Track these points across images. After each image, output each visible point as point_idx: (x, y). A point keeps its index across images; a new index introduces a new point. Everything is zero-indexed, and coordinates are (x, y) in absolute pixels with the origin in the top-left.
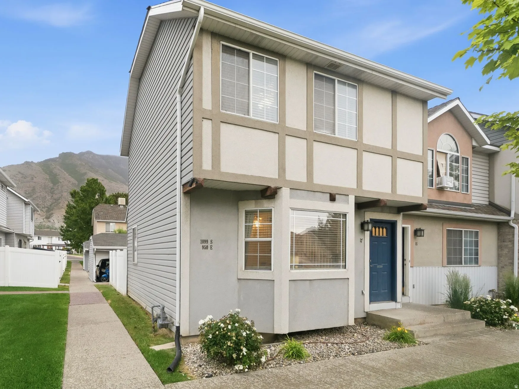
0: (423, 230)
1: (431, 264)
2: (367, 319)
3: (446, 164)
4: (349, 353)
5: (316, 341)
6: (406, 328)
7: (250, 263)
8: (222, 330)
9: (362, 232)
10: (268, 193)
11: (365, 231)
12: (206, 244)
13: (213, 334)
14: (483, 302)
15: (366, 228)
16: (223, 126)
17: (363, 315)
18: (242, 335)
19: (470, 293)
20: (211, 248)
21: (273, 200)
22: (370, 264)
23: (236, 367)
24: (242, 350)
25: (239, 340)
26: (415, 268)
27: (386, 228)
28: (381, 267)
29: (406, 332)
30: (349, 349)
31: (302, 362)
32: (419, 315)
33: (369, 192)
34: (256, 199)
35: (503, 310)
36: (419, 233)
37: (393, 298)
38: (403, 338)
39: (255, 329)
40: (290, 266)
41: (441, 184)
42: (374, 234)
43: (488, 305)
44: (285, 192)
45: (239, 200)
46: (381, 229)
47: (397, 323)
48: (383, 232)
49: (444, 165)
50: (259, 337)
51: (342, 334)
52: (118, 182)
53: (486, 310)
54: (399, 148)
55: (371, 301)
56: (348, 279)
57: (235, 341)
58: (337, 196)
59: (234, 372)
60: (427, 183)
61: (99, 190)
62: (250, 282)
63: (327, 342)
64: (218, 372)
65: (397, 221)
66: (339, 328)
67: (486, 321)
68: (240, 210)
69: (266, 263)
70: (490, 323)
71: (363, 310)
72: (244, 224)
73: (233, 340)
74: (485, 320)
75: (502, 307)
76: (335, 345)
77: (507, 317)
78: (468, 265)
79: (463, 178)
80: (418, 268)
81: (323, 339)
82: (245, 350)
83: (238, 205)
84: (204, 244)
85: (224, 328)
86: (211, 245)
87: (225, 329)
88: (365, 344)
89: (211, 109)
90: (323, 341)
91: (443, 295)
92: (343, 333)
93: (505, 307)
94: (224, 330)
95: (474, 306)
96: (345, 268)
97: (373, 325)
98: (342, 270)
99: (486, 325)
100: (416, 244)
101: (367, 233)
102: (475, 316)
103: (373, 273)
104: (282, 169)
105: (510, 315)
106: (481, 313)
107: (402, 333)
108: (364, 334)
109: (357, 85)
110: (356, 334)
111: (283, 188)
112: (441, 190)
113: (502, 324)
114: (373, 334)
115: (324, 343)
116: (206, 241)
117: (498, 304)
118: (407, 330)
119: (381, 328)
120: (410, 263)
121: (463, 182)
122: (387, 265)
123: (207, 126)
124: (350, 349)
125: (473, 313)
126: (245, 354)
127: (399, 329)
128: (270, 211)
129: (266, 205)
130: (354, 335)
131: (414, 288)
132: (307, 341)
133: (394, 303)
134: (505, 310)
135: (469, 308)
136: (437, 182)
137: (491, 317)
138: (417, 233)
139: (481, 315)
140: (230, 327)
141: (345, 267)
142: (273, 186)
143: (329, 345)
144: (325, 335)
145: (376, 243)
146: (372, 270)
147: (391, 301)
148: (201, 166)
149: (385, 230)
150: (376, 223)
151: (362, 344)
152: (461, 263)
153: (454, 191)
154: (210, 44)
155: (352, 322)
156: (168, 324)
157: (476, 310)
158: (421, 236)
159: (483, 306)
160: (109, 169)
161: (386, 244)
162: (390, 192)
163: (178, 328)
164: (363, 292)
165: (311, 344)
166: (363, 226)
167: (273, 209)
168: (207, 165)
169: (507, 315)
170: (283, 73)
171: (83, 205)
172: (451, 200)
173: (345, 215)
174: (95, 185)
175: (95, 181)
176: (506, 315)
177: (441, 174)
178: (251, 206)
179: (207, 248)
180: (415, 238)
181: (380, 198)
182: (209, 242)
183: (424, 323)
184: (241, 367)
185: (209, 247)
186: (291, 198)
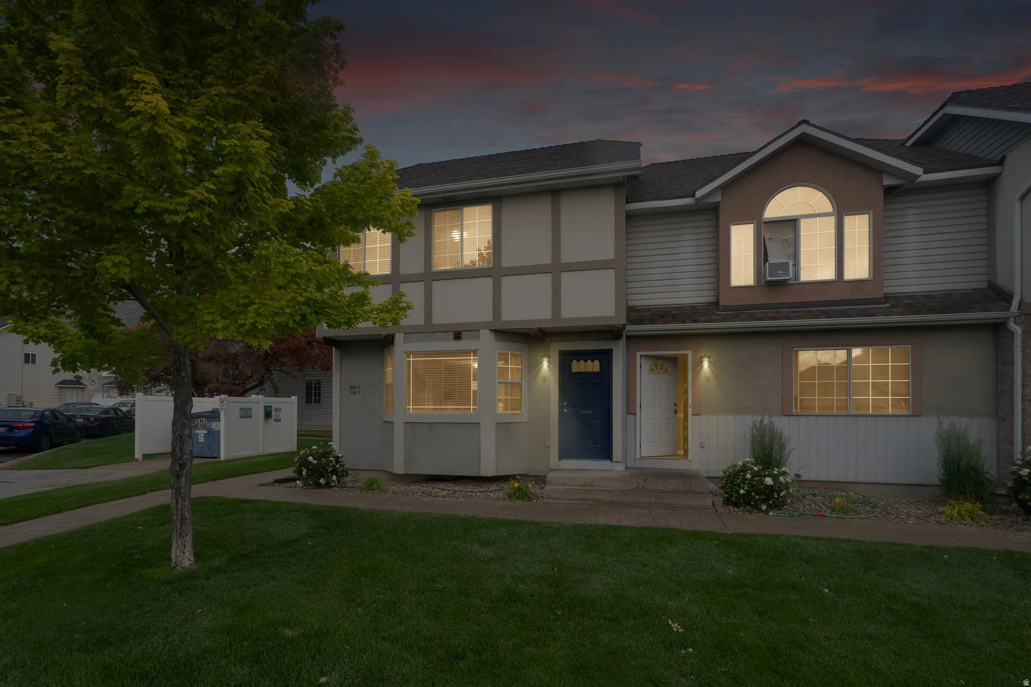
3: (795, 238)
12: (354, 390)
20: (359, 393)
22: (561, 408)
26: (704, 416)
27: (599, 361)
28: (588, 412)
33: (511, 322)
37: (610, 456)
40: (405, 409)
44: (399, 338)
45: (384, 348)
46: (589, 362)
48: (592, 367)
49: (792, 241)
55: (567, 456)
56: (480, 423)
65: (612, 350)
71: (547, 466)
74: (726, 496)
80: (712, 417)
83: (382, 353)
84: (352, 390)
86: (359, 390)
98: (471, 413)
100: (708, 379)
109: (492, 203)
111: (396, 334)
112: (775, 285)
116: (354, 387)
120: (690, 409)
122: (601, 410)
141: (476, 410)
145: (580, 381)
149: (596, 362)
150: (579, 355)
152: (844, 409)
155: (485, 472)
161: (598, 382)
162: (549, 317)
164: (546, 444)
173: (475, 353)
177: (771, 259)
179: (355, 393)
182: (357, 388)
185: (357, 392)
186: (404, 343)
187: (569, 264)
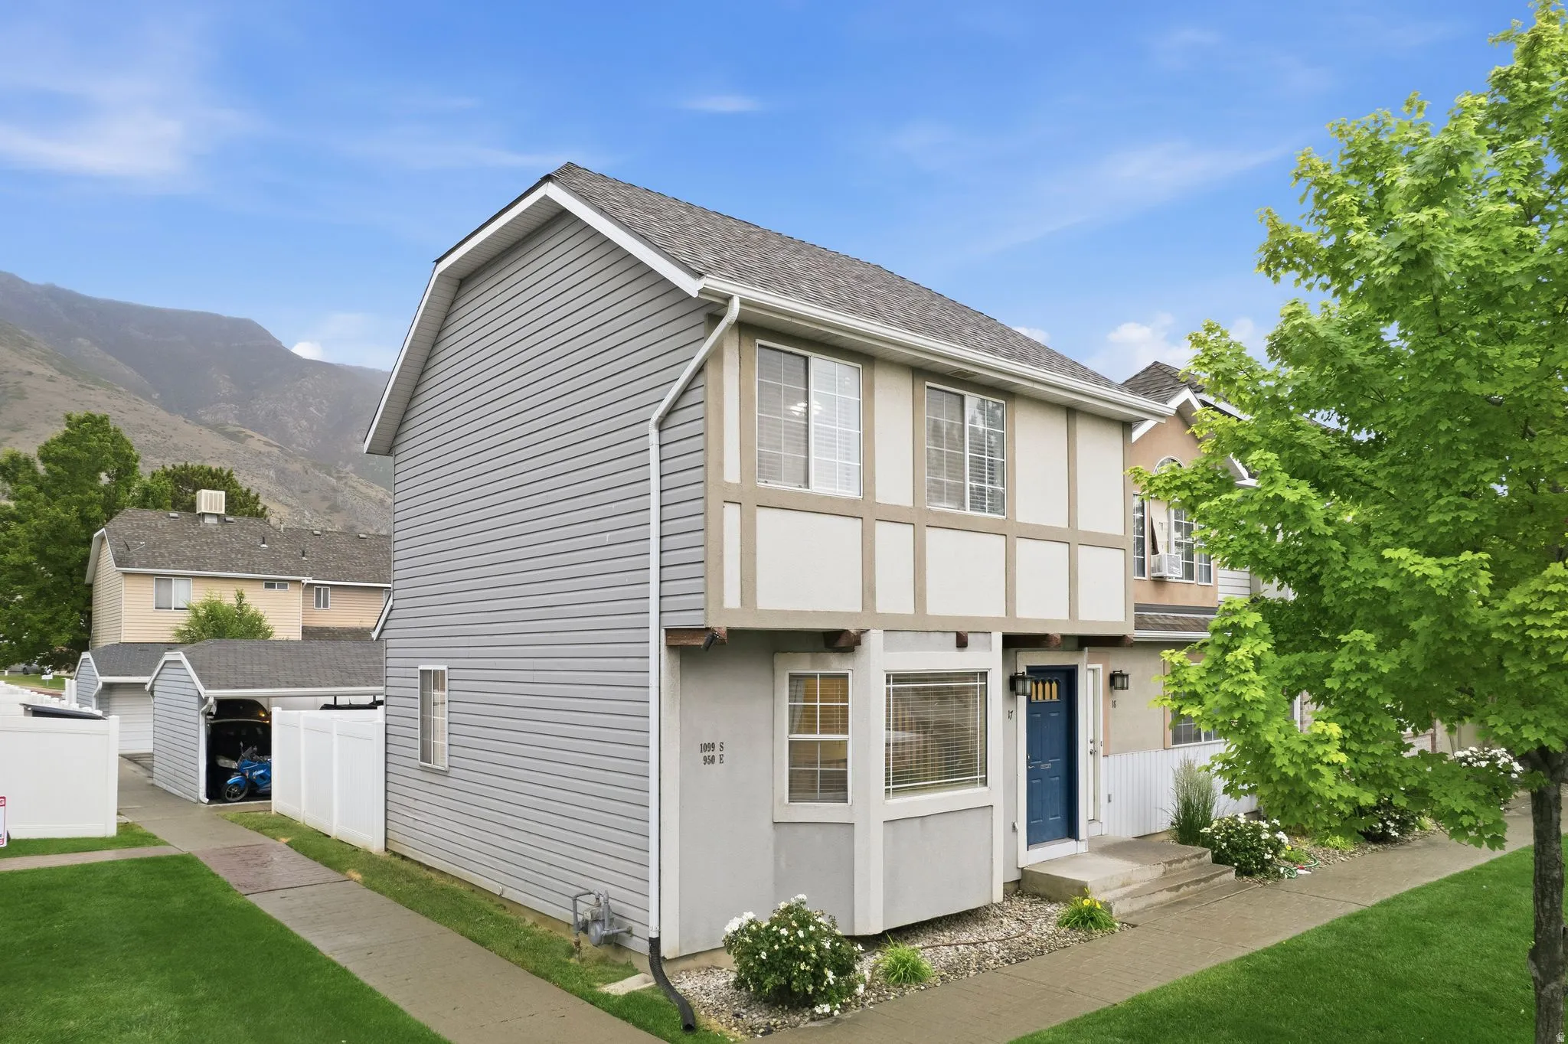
0: (1127, 676)
1: (1141, 746)
2: (1022, 884)
3: (1169, 524)
4: (1001, 961)
5: (935, 943)
6: (1097, 897)
7: (801, 787)
8: (784, 942)
9: (1012, 697)
10: (842, 643)
11: (1017, 694)
12: (711, 753)
13: (768, 951)
14: (1232, 828)
15: (1020, 687)
16: (762, 515)
17: (1015, 876)
18: (824, 949)
19: (1215, 809)
20: (721, 759)
21: (849, 654)
22: (1028, 763)
23: (818, 1010)
24: (826, 977)
25: (822, 957)
26: (1111, 757)
27: (1057, 682)
28: (1048, 766)
29: (1099, 906)
30: (998, 952)
31: (923, 988)
32: (1119, 867)
33: (1027, 621)
34: (815, 651)
35: (1264, 843)
36: (1118, 681)
37: (1072, 832)
38: (1092, 919)
39: (839, 932)
40: (884, 791)
41: (1159, 571)
42: (1034, 698)
43: (1240, 833)
44: (875, 640)
45: (778, 651)
46: (1047, 685)
47: (1082, 890)
48: (1051, 692)
49: (1165, 526)
50: (855, 949)
51: (980, 923)
52: (121, 389)
53: (1237, 844)
54: (1083, 525)
55: (1031, 842)
56: (992, 805)
57: (816, 960)
58: (970, 637)
59: (808, 1019)
60: (1133, 567)
61: (117, 455)
62: (802, 829)
63: (954, 942)
64: (779, 1022)
65: (1077, 666)
66: (973, 910)
67: (1237, 867)
68: (778, 673)
69: (835, 786)
70: (1244, 871)
71: (1015, 864)
72: (787, 704)
73: (812, 958)
74: (1236, 864)
75: (1263, 837)
76: (972, 948)
77: (1270, 857)
78: (1213, 741)
79: (1200, 571)
80: (1117, 758)
81: (945, 937)
82: (830, 975)
83: (773, 664)
84: (707, 754)
85: (789, 936)
86: (721, 753)
87: (792, 939)
88: (1026, 939)
89: (738, 481)
90: (947, 941)
91: (1164, 814)
92: (982, 920)
93: (1268, 836)
94: (788, 942)
95: (1217, 837)
96: (986, 784)
97: (1035, 895)
98: (980, 789)
99: (1236, 874)
100: (1114, 705)
101: (1022, 700)
102: (1218, 859)
103: (1034, 782)
104: (869, 591)
105: (1276, 853)
106: (1228, 852)
107: (1091, 909)
108: (1021, 918)
109: (1004, 402)
110: (1005, 920)
111: (872, 631)
112: (1160, 581)
113: (1263, 870)
114: (1036, 915)
115: (950, 945)
116: (710, 747)
117: (1257, 830)
118: (1100, 903)
119: (1051, 900)
120: (1102, 748)
121: (1200, 561)
122: (1060, 761)
123: (732, 515)
124: (1001, 951)
125: (1216, 852)
126: (832, 982)
127: (1086, 902)
128: (846, 676)
129: (836, 664)
130: (1002, 922)
131: (1110, 801)
132: (917, 945)
133: (1073, 842)
134: (1269, 843)
135: (1208, 842)
136: (1152, 566)
137: (1246, 858)
138: (1116, 680)
139: (1228, 855)
140: (801, 934)
141: (985, 782)
142: (853, 629)
143: (961, 947)
144: (948, 927)
145: (1039, 716)
146: (1031, 775)
147: (1068, 839)
148: (722, 602)
149: (1054, 685)
150: (1038, 674)
151: (1020, 939)
152: (1198, 738)
153: (1184, 581)
154: (737, 346)
155: (998, 896)
156: (616, 935)
157: (1220, 846)
158: (1123, 688)
159: (1233, 836)
160: (80, 340)
161: (1058, 716)
162: (1067, 617)
163: (655, 944)
164: (1014, 827)
165: (927, 950)
166: (1013, 683)
167: (850, 673)
168: (732, 599)
169: (1271, 852)
170: (868, 391)
171: (56, 511)
172: (1180, 602)
173: (984, 675)
174: (100, 441)
175: (97, 423)
176: (1268, 853)
177: (1159, 548)
178: (804, 665)
179: (712, 760)
180: (1111, 691)
181: (1048, 632)
182: (717, 747)
183: (1129, 884)
184: (827, 1008)
185: (717, 759)
186: (885, 649)
187: (1087, 534)
